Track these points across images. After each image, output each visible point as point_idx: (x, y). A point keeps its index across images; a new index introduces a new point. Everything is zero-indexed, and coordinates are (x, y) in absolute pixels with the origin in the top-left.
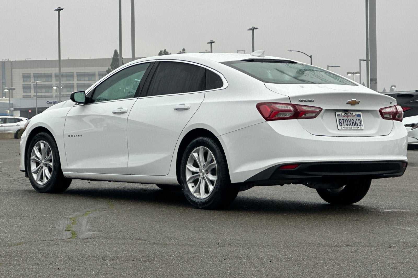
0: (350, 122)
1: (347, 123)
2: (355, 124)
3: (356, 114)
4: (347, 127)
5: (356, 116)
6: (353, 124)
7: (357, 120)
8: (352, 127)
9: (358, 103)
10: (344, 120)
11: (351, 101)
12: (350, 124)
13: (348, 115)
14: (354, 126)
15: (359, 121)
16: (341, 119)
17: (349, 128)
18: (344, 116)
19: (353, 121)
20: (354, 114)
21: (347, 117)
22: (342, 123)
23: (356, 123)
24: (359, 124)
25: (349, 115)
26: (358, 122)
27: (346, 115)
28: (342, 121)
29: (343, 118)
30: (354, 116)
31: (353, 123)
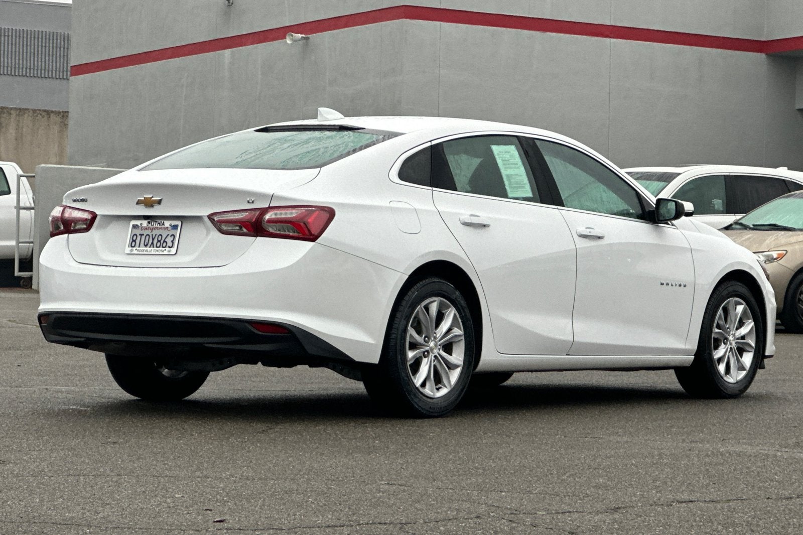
0: (153, 239)
1: (147, 241)
2: (162, 243)
3: (170, 225)
4: (146, 249)
5: (170, 228)
6: (159, 244)
7: (168, 235)
8: (155, 248)
9: (159, 202)
10: (142, 236)
11: (143, 199)
12: (152, 243)
13: (155, 226)
14: (159, 247)
15: (173, 237)
16: (138, 235)
17: (147, 251)
18: (146, 229)
19: (160, 237)
20: (167, 224)
21: (152, 229)
22: (138, 241)
23: (164, 241)
24: (170, 244)
25: (157, 226)
26: (169, 240)
27: (150, 226)
28: (139, 237)
29: (142, 232)
30: (167, 227)
31: (160, 241)
